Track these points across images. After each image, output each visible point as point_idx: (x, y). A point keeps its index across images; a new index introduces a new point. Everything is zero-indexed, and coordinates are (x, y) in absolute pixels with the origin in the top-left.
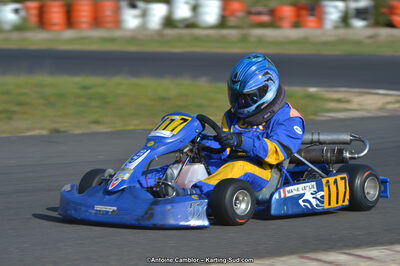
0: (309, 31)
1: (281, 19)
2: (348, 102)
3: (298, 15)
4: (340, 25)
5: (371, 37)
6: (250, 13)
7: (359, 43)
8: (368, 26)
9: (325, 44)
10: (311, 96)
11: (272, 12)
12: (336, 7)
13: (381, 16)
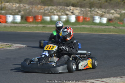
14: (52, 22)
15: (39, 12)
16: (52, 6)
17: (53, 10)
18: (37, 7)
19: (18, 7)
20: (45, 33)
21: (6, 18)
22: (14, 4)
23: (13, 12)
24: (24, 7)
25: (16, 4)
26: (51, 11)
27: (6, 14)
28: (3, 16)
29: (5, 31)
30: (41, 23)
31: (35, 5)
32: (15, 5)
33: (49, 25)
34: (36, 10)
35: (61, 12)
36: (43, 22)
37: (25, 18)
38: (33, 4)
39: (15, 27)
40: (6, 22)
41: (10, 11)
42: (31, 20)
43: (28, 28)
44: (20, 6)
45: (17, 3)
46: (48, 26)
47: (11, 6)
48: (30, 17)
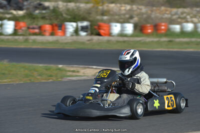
0: (59, 37)
1: (45, 31)
2: (78, 72)
3: (53, 29)
4: (74, 34)
5: (89, 40)
6: (29, 28)
7: (83, 43)
8: (87, 35)
9: (66, 43)
10: (59, 69)
11: (40, 28)
12: (72, 25)
13: (95, 30)
14: (183, 33)
15: (162, 18)
16: (184, 7)
17: (185, 15)
18: (159, 10)
19: (130, 10)
20: (172, 52)
21: (110, 28)
22: (123, 5)
23: (121, 19)
24: (139, 11)
25: (126, 5)
26: (182, 16)
27: (110, 21)
28: (105, 25)
29: (108, 48)
30: (166, 35)
31: (156, 7)
32: (125, 7)
33: (178, 38)
34: (158, 15)
35: (198, 17)
36: (169, 33)
37: (140, 28)
38: (153, 6)
39: (124, 42)
40: (110, 34)
41: (117, 17)
42: (150, 31)
43: (145, 43)
44: (132, 8)
45: (128, 4)
46: (178, 40)
47: (118, 9)
48: (149, 25)
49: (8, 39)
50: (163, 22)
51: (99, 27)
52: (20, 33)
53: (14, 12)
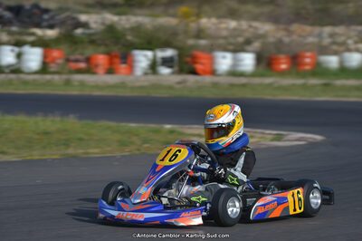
1: (96, 66)
3: (111, 63)
4: (150, 71)
6: (68, 60)
8: (173, 73)
11: (88, 60)
12: (145, 56)
13: (186, 64)
17: (343, 38)
21: (212, 60)
23: (231, 44)
27: (211, 49)
28: (204, 56)
37: (266, 61)
40: (213, 72)
42: (284, 66)
49: (34, 80)
50: (308, 51)
51: (194, 59)
52: (52, 70)
53: (39, 32)
